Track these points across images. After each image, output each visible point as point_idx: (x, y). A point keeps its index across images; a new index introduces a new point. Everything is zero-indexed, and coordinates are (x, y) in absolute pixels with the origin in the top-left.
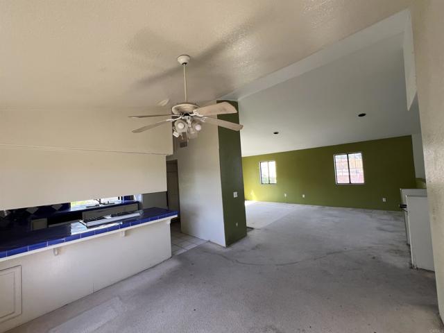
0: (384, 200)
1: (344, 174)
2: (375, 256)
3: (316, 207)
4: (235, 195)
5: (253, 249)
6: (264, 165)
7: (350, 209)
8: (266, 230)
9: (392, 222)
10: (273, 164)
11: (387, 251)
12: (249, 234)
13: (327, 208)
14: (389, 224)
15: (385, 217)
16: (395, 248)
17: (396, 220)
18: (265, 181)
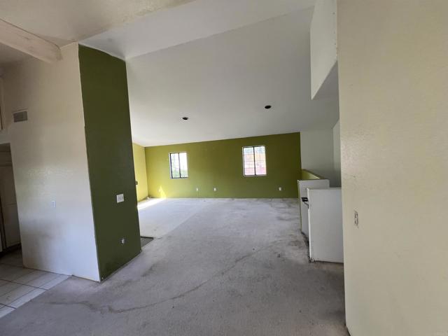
0: (280, 189)
1: (251, 166)
2: (280, 253)
3: (226, 200)
4: (120, 198)
5: (145, 275)
6: (175, 156)
7: (255, 199)
8: (169, 237)
9: (287, 210)
10: (184, 156)
11: (289, 244)
12: (145, 248)
13: (236, 200)
14: (285, 213)
15: (282, 205)
16: (294, 240)
17: (290, 207)
18: (176, 174)
